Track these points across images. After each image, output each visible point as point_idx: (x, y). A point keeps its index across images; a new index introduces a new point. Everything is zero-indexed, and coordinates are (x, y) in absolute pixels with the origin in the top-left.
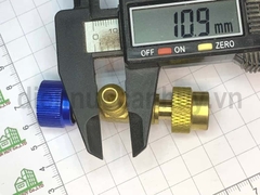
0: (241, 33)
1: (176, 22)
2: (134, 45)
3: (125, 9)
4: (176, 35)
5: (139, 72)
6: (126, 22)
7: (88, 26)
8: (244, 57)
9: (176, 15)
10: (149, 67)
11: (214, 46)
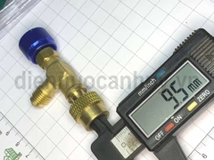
0: (208, 81)
2: (148, 137)
3: (127, 118)
5: (164, 150)
6: (133, 126)
7: (114, 141)
11: (197, 102)
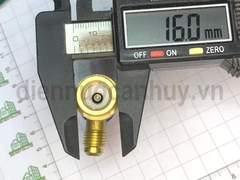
0: (231, 39)
1: (168, 26)
2: (127, 47)
3: (119, 12)
4: (168, 38)
7: (68, 28)
8: (233, 62)
9: (168, 19)
10: (140, 69)
11: (205, 50)
